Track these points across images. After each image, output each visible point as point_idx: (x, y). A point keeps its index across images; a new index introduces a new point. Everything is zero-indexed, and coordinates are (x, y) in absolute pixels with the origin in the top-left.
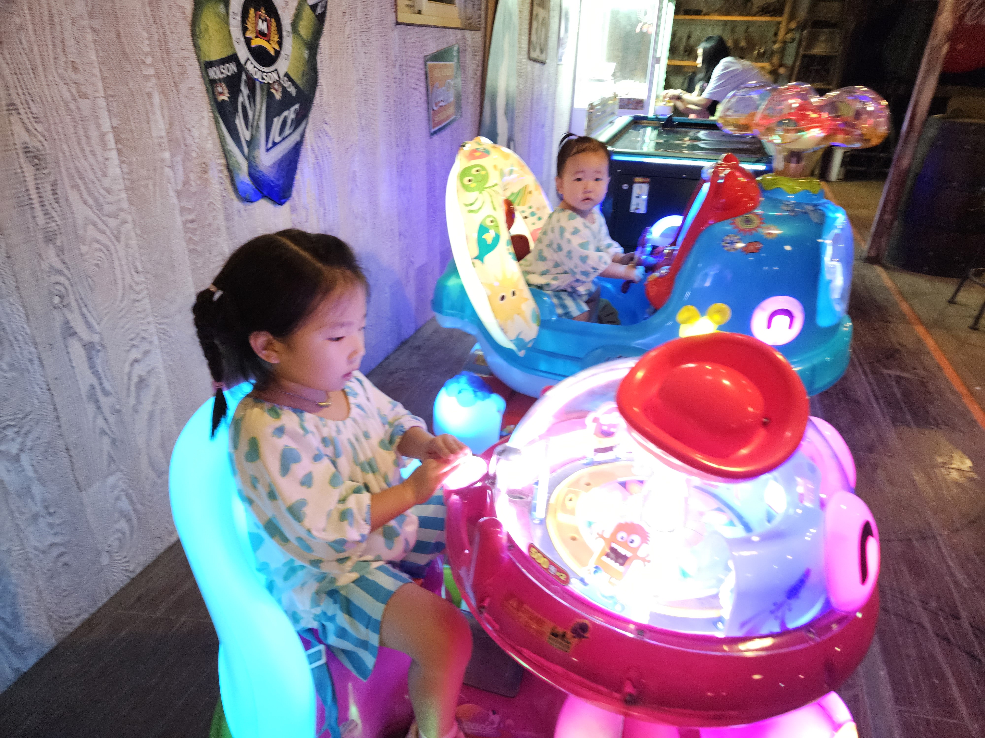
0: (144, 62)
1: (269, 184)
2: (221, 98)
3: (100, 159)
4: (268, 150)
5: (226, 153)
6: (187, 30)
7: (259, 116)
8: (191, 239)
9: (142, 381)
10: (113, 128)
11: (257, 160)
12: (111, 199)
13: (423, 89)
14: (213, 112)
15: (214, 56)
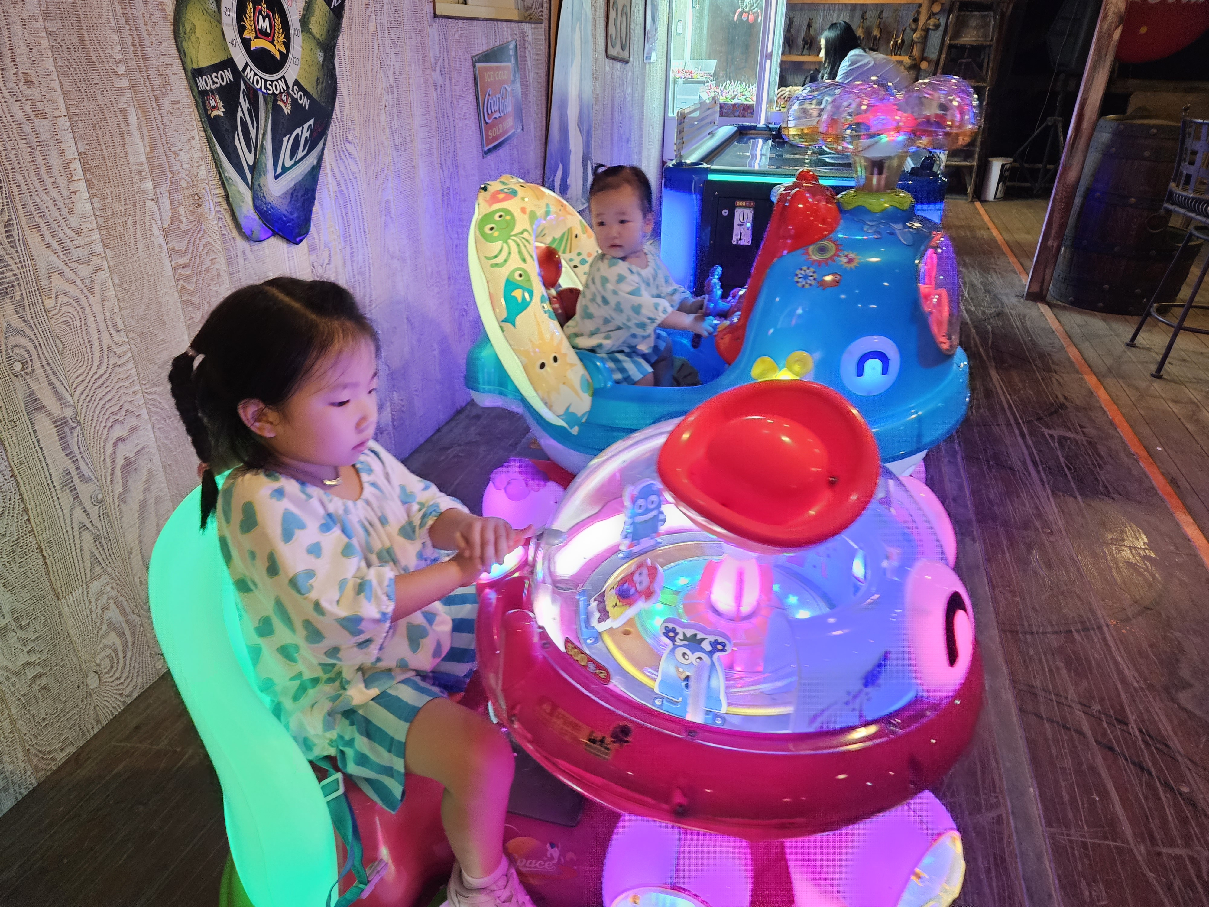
0: (115, 73)
1: (281, 219)
2: (215, 113)
3: (65, 193)
4: (276, 177)
5: (223, 182)
6: (168, 31)
7: (264, 134)
8: (183, 288)
9: (128, 463)
10: (80, 154)
11: (265, 189)
12: (79, 241)
13: (471, 97)
14: (205, 131)
15: (204, 63)
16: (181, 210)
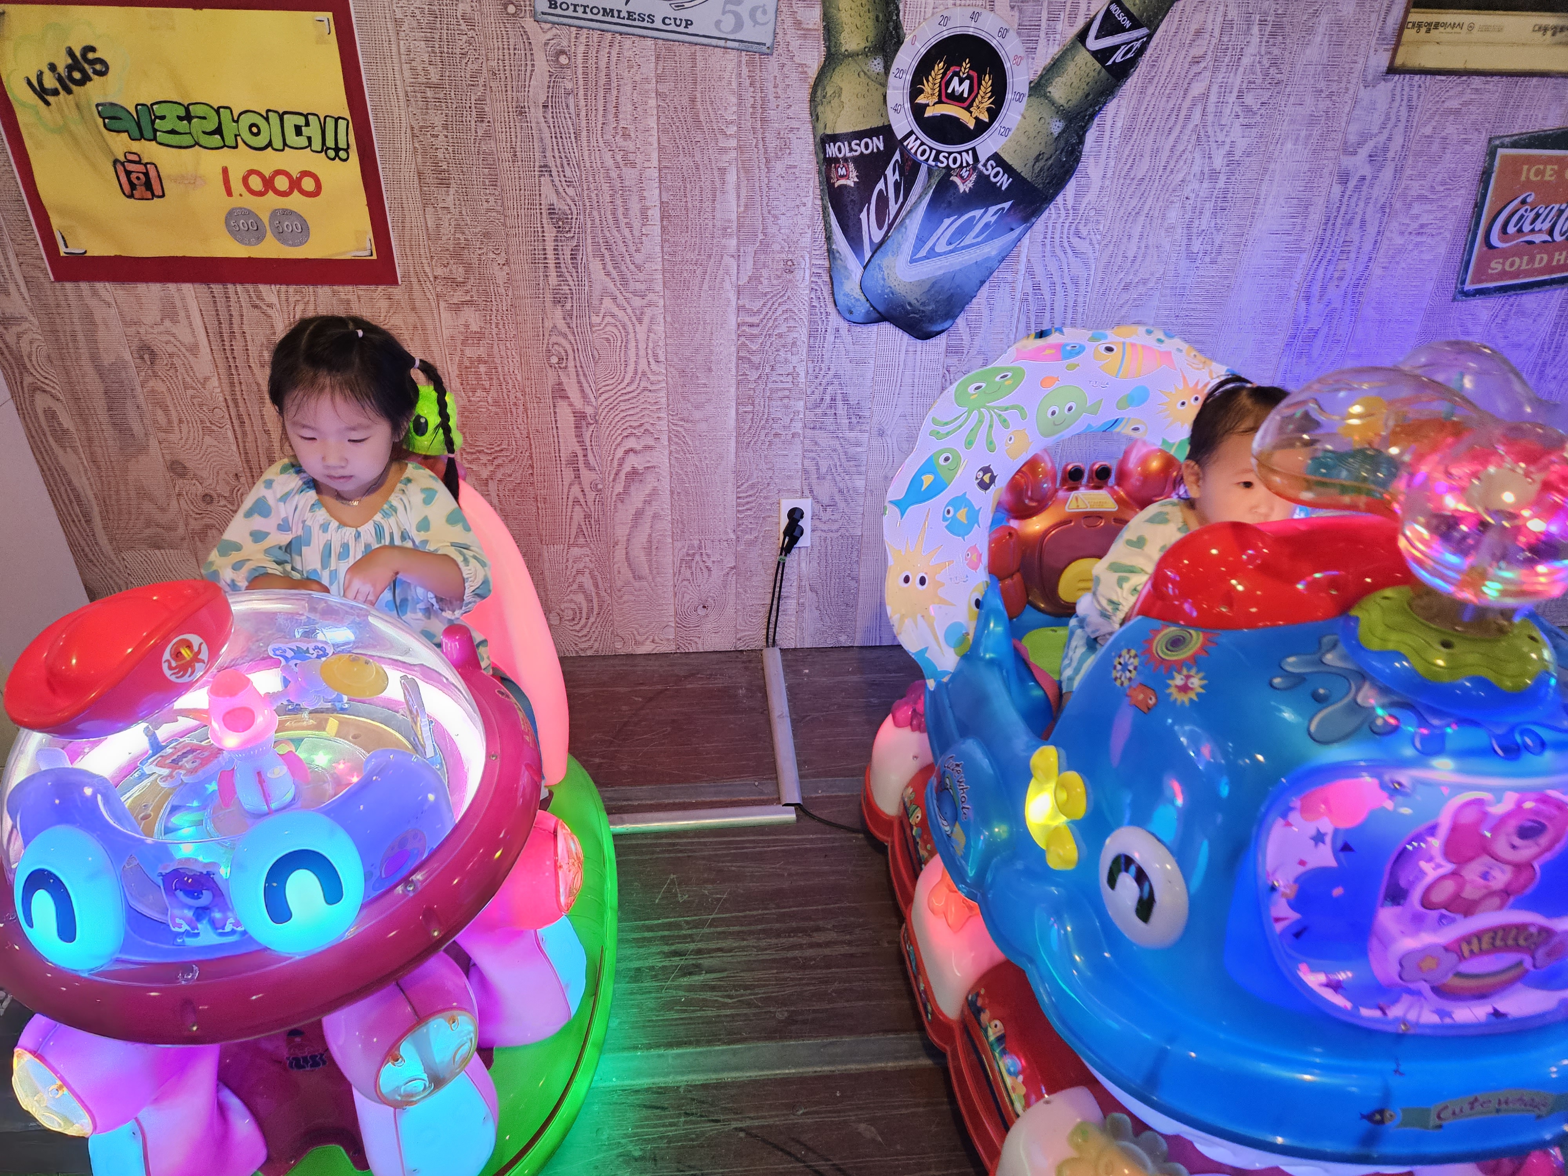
0: (723, 133)
2: (842, 182)
4: (913, 261)
5: (831, 254)
7: (913, 210)
8: (744, 345)
9: (634, 472)
10: (662, 203)
11: (887, 272)
12: (641, 276)
14: (822, 199)
15: (844, 129)
16: (765, 273)
